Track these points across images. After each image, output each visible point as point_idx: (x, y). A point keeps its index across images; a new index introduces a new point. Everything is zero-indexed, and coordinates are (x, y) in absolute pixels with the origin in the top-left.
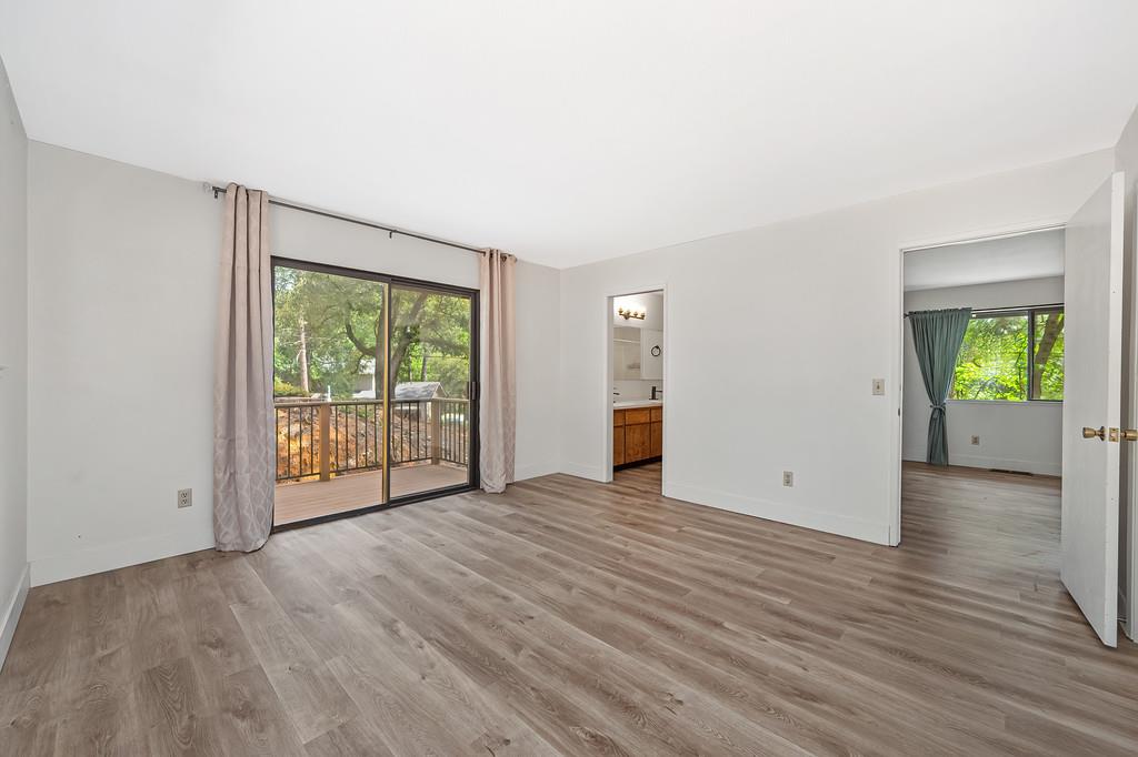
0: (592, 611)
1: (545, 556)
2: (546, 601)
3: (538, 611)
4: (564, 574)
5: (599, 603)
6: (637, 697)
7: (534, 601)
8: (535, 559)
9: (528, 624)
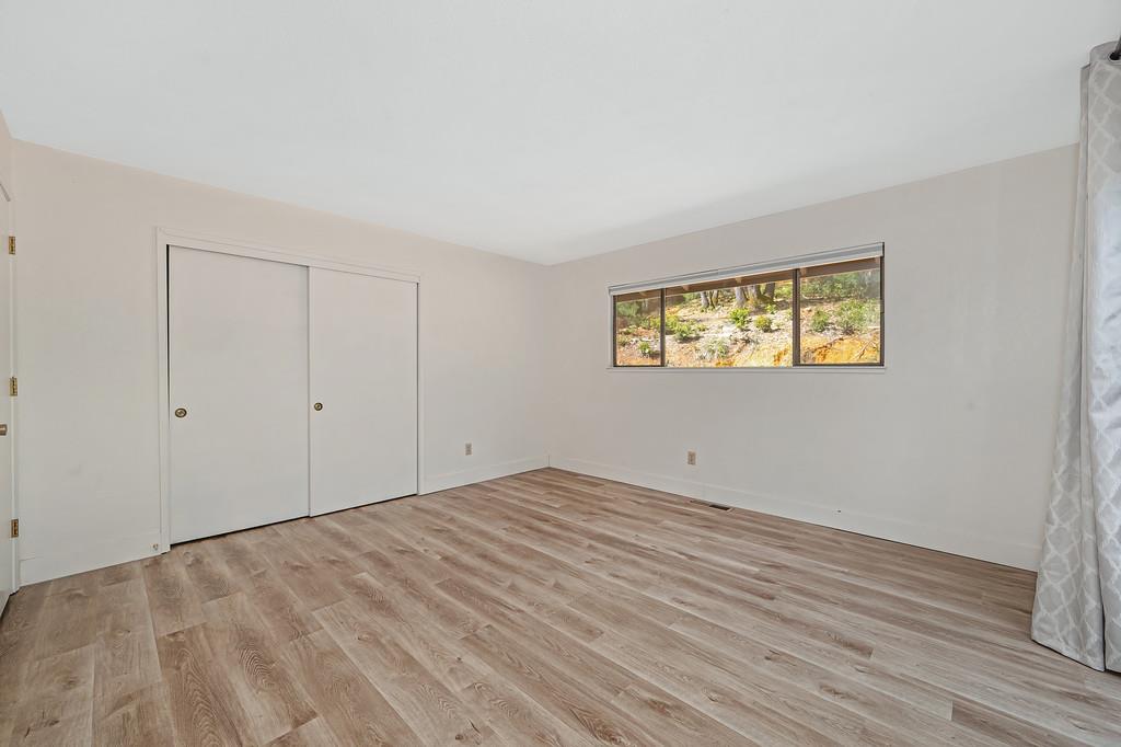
0: (539, 567)
1: (591, 633)
2: (578, 575)
3: (583, 567)
4: (563, 603)
5: (530, 572)
6: (524, 530)
7: (591, 574)
8: (604, 626)
9: (589, 559)
